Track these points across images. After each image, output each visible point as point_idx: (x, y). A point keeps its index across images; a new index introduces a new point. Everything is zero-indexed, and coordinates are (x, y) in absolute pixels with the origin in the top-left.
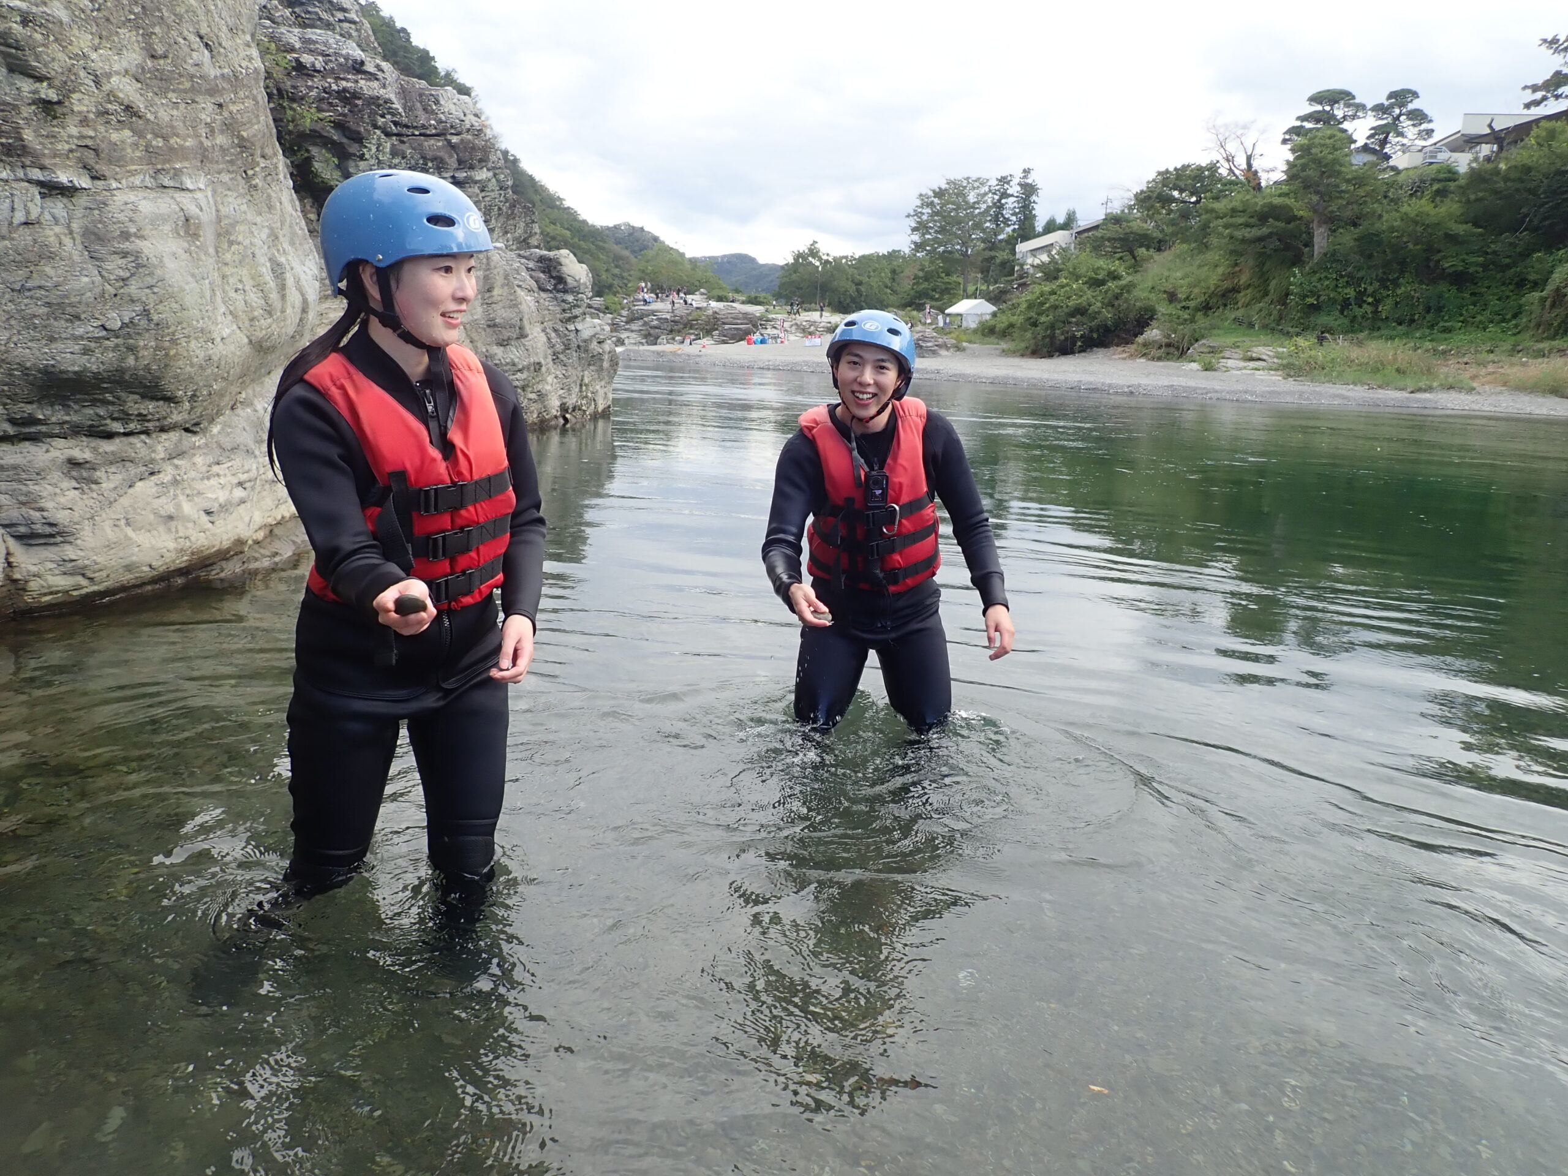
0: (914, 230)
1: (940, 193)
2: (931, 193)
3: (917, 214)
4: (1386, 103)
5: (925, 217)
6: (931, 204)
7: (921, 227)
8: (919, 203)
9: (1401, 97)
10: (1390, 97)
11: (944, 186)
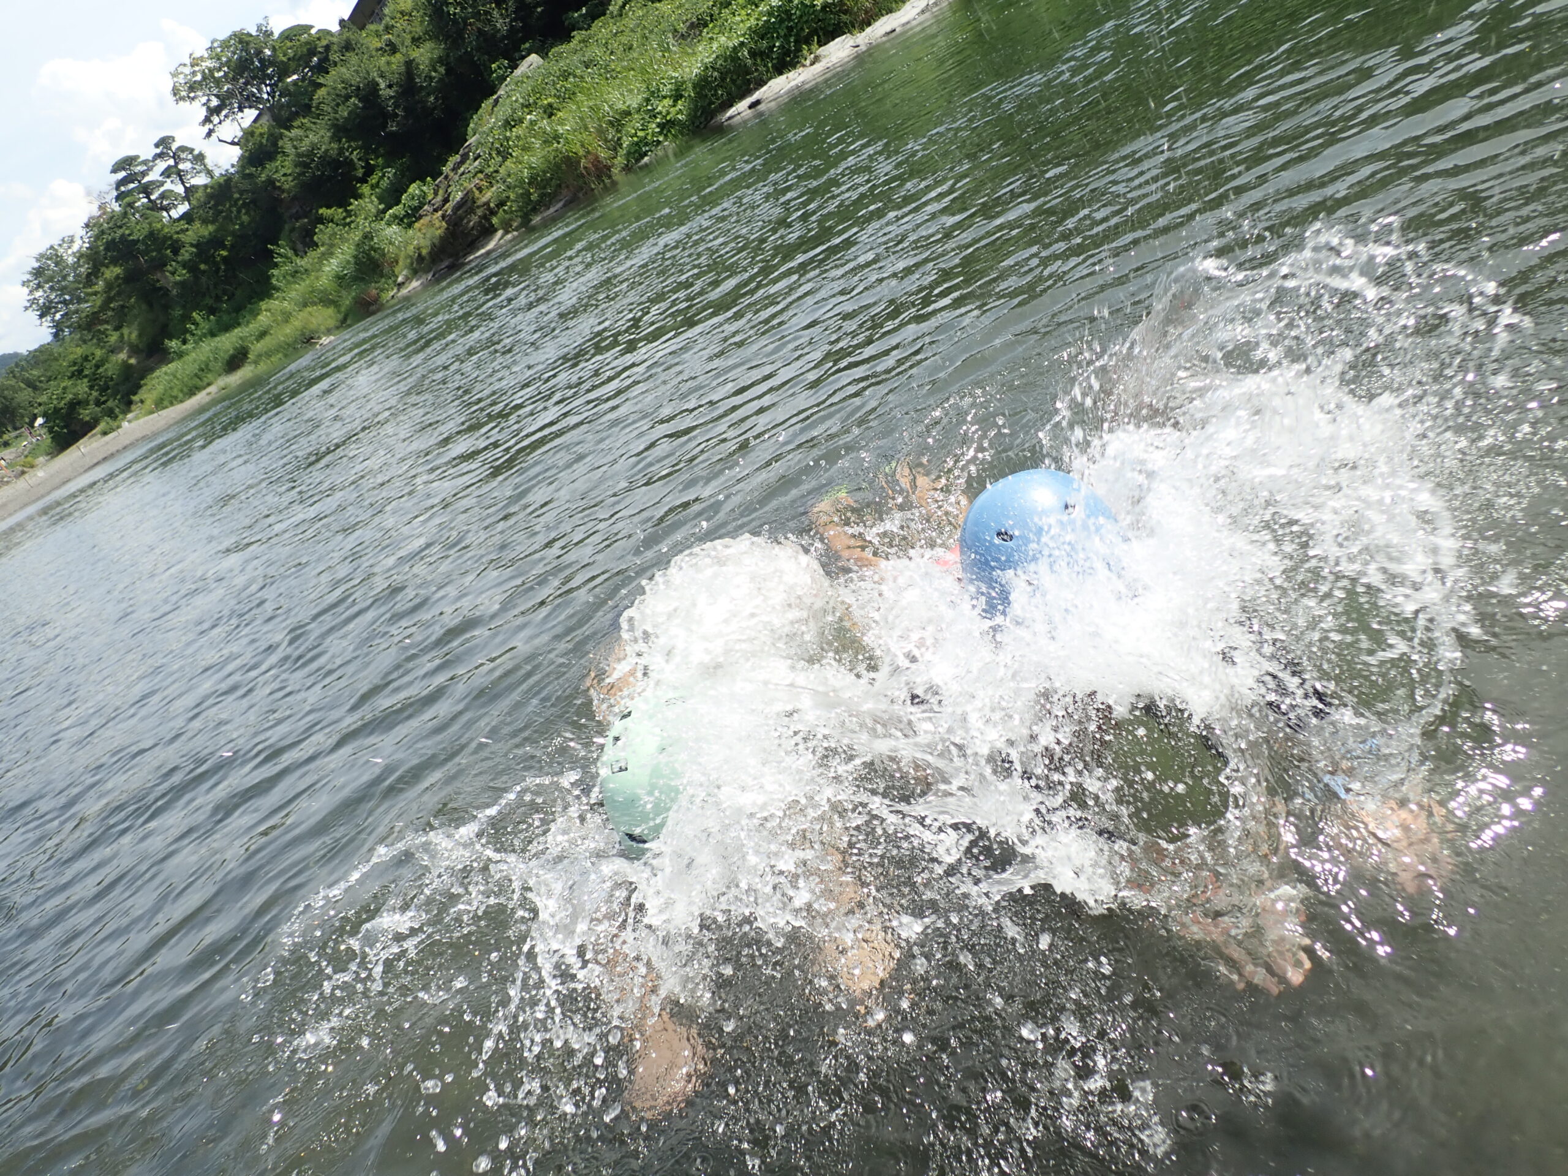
0: (41, 316)
1: (38, 273)
2: (29, 277)
3: (34, 301)
4: (158, 151)
5: (41, 301)
6: (39, 286)
7: (45, 311)
8: (26, 290)
9: (164, 142)
10: (157, 146)
11: (36, 265)
